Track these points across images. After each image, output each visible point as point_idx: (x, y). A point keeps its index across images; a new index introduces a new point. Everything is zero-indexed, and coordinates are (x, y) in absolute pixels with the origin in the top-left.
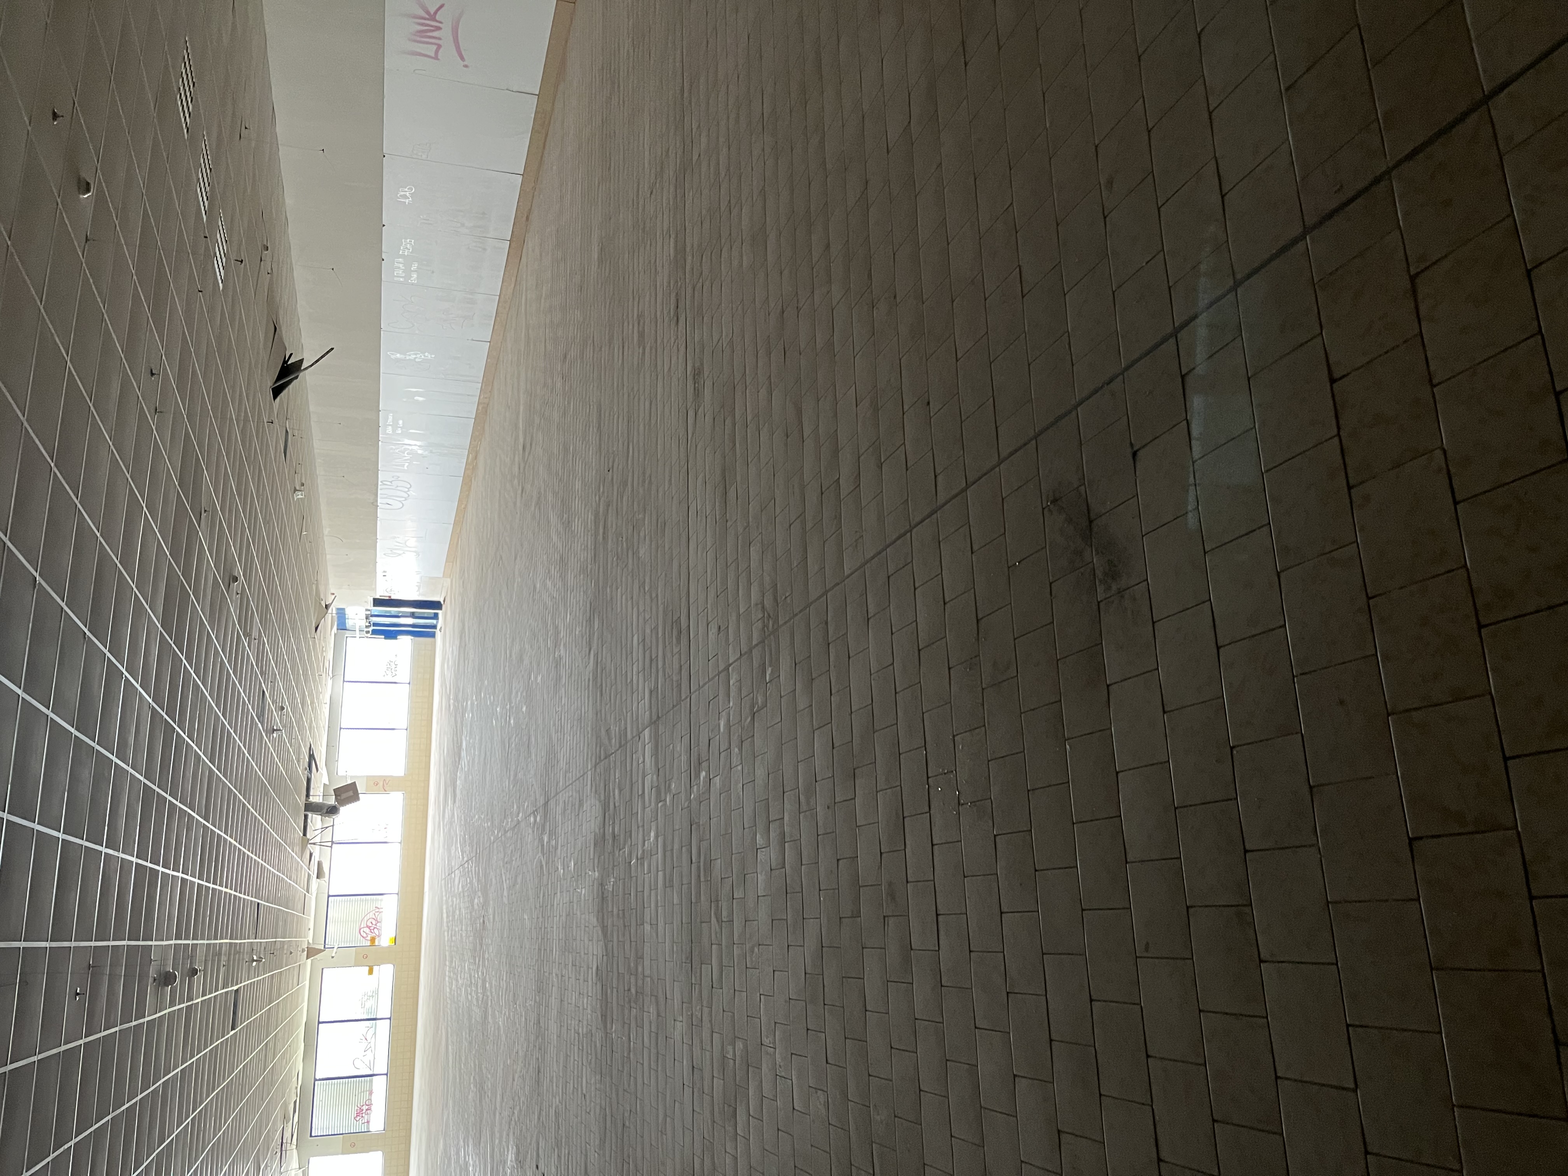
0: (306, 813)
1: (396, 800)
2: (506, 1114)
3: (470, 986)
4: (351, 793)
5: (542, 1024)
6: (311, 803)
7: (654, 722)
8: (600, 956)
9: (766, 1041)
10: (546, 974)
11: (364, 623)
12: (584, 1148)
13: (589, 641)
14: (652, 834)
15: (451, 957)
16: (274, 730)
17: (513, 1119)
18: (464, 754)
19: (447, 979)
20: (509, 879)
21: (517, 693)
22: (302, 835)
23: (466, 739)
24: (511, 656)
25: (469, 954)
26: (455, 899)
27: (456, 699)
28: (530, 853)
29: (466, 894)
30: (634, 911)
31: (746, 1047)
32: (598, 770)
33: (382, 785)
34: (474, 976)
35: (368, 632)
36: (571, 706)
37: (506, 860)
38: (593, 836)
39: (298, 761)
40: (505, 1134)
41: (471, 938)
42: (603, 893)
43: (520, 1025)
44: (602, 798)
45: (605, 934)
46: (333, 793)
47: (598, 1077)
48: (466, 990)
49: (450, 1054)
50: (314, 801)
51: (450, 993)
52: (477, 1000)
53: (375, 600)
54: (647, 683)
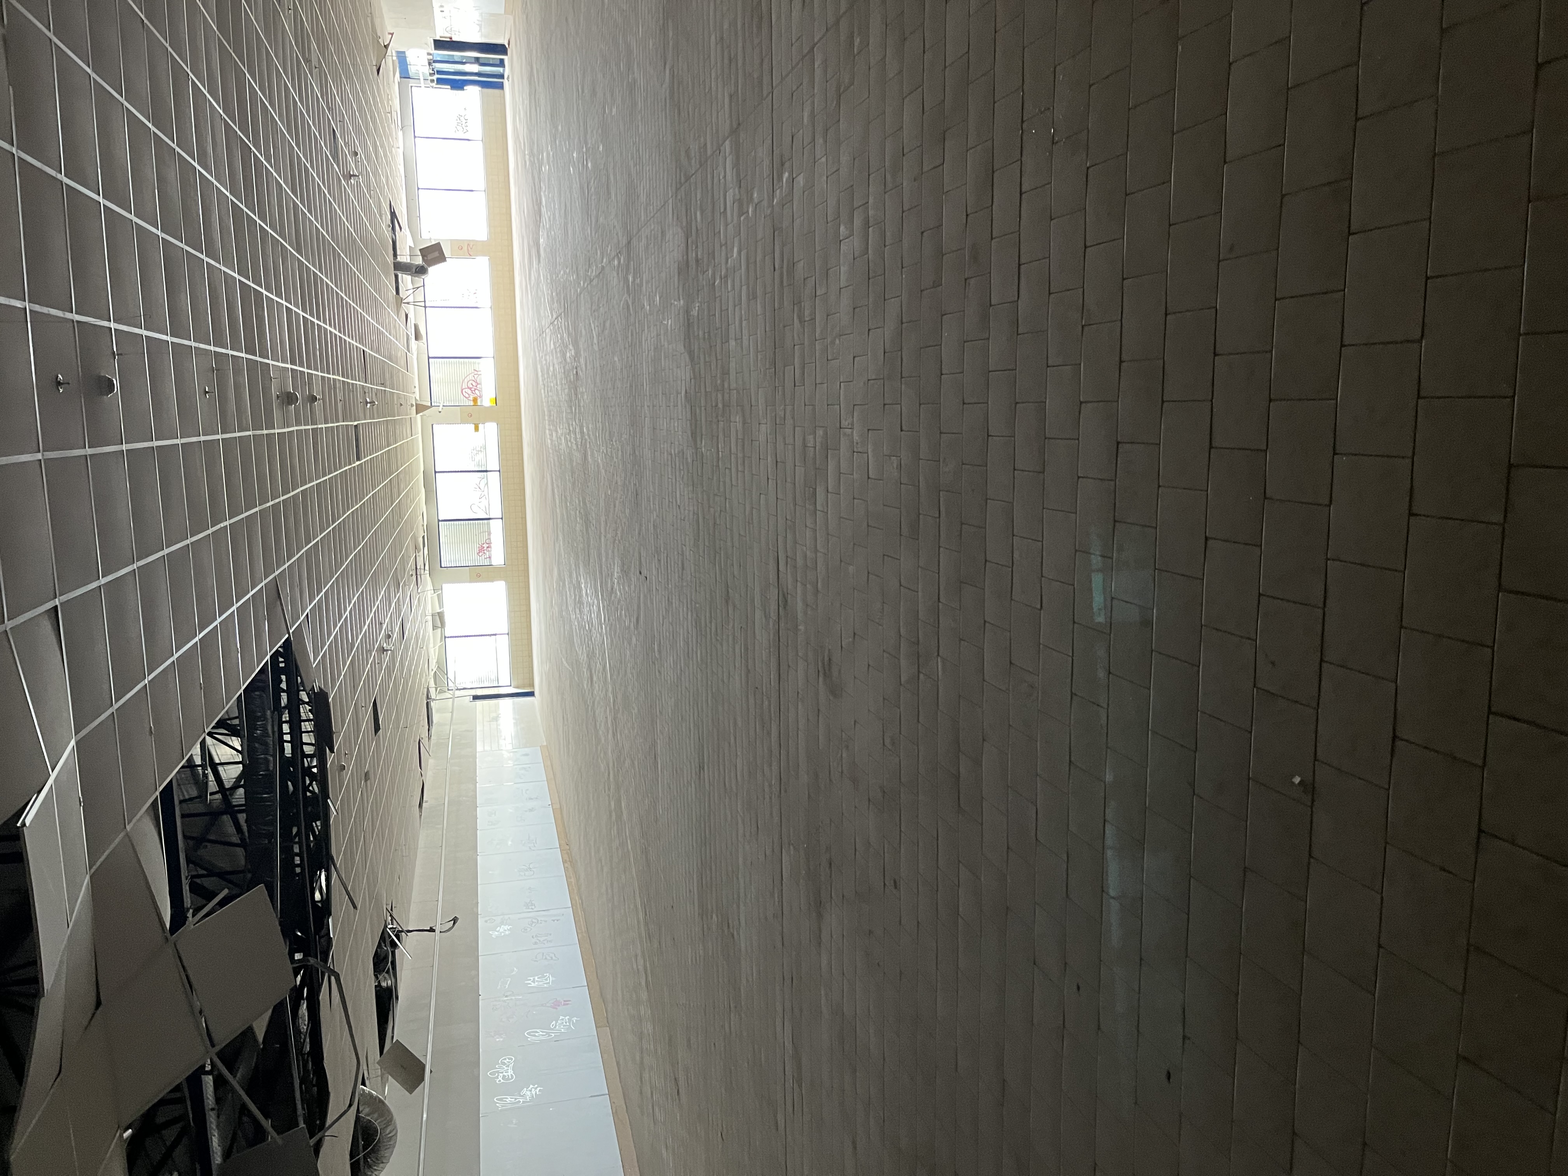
0: (396, 272)
1: (482, 263)
2: (609, 536)
3: (569, 434)
4: (436, 254)
5: (637, 453)
6: (400, 263)
7: (734, 132)
8: (688, 379)
9: (844, 423)
10: (639, 408)
11: (427, 70)
12: (680, 549)
13: (664, 53)
14: (735, 250)
15: (550, 411)
16: (351, 176)
17: (617, 538)
18: (544, 210)
19: (547, 432)
20: (597, 326)
21: (592, 131)
22: (395, 293)
23: (545, 195)
24: (583, 92)
25: (566, 405)
26: (548, 357)
27: (532, 154)
28: (617, 297)
29: (558, 350)
30: (720, 330)
31: (826, 433)
32: (679, 197)
33: (467, 249)
34: (572, 425)
35: (432, 81)
36: (649, 132)
37: (594, 308)
38: (676, 265)
39: (381, 216)
40: (610, 552)
41: (566, 391)
42: (688, 320)
43: (617, 458)
44: (684, 224)
45: (692, 359)
46: (419, 254)
47: (691, 488)
48: (566, 438)
49: (556, 496)
50: (401, 261)
51: (551, 444)
52: (577, 444)
53: (435, 41)
54: (726, 88)
